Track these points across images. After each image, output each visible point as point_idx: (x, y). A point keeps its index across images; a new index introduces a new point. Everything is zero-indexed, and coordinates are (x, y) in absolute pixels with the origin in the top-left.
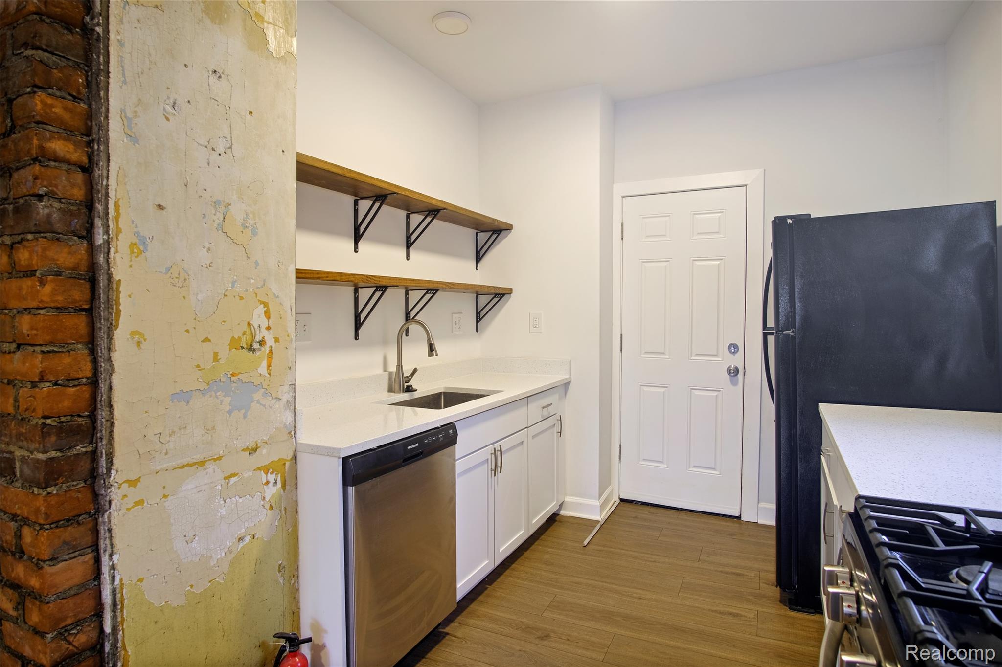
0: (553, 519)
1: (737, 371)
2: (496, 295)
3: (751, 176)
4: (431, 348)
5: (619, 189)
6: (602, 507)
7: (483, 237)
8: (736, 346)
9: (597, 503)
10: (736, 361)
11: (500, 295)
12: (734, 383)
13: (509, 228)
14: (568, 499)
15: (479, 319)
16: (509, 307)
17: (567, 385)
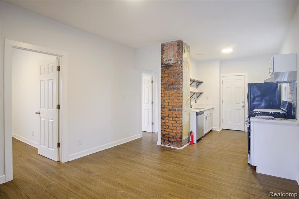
0: (211, 131)
1: (243, 106)
2: (200, 93)
3: (246, 74)
4: (196, 102)
5: (222, 75)
6: (220, 129)
7: (198, 84)
8: (243, 102)
9: (219, 128)
10: (243, 104)
11: (201, 93)
12: (243, 108)
13: (203, 82)
14: (214, 128)
15: (197, 97)
16: (202, 96)
17: (213, 108)
